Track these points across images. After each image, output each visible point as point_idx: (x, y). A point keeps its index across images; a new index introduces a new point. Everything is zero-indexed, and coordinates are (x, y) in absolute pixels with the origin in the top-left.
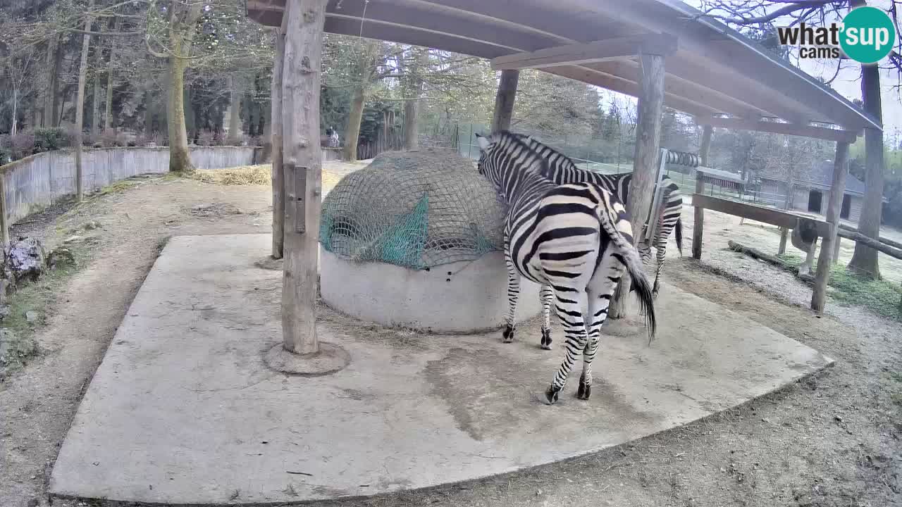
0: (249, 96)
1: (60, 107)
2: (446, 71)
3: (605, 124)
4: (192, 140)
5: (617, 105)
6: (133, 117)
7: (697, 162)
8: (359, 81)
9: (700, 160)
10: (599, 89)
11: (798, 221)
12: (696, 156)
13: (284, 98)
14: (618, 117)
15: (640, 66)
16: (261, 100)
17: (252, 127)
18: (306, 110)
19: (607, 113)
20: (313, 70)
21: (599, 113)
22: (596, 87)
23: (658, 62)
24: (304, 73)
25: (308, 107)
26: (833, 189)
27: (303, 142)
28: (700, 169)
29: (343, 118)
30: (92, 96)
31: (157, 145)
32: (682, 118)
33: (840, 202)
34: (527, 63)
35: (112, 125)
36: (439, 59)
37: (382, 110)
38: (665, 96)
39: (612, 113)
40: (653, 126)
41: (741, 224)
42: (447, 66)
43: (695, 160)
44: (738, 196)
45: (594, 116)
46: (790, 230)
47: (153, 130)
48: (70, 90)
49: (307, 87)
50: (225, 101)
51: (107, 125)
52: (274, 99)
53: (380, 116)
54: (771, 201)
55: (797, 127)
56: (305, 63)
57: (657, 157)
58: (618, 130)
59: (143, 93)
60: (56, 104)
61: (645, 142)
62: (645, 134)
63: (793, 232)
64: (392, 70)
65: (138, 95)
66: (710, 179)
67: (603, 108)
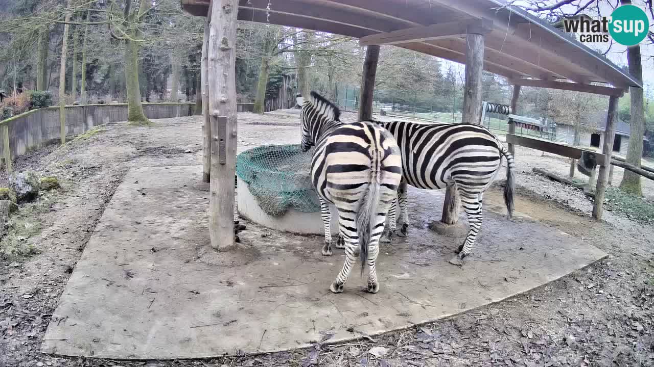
0: (185, 67)
1: (48, 77)
2: (328, 47)
3: (443, 84)
4: (145, 98)
5: (452, 70)
6: (102, 83)
7: (509, 111)
8: (265, 55)
9: (511, 110)
10: (439, 59)
11: (582, 153)
12: (508, 107)
13: (210, 67)
14: (453, 78)
15: (466, 41)
16: (194, 70)
17: (188, 89)
18: (225, 76)
19: (445, 76)
20: (231, 47)
21: (440, 76)
22: (436, 58)
23: (479, 40)
24: (223, 50)
25: (227, 74)
26: (607, 130)
27: (223, 99)
28: (511, 116)
29: (254, 81)
30: (72, 68)
31: (119, 102)
32: (500, 79)
33: (613, 140)
34: (386, 40)
35: (86, 89)
36: (322, 38)
37: (282, 76)
38: (484, 63)
39: (448, 77)
40: (476, 85)
41: (543, 156)
42: (328, 44)
43: (507, 109)
44: (540, 136)
45: (436, 79)
46: (577, 160)
47: (116, 92)
48: (56, 65)
49: (226, 60)
50: (167, 71)
51: (82, 89)
52: (203, 69)
53: (280, 80)
54: (564, 138)
55: (582, 86)
56: (224, 42)
57: (479, 108)
58: (453, 88)
59: (108, 66)
60: (45, 74)
61: (471, 97)
62: (471, 91)
63: (578, 161)
64: (289, 46)
65: (104, 67)
66: (518, 123)
67: (442, 73)
